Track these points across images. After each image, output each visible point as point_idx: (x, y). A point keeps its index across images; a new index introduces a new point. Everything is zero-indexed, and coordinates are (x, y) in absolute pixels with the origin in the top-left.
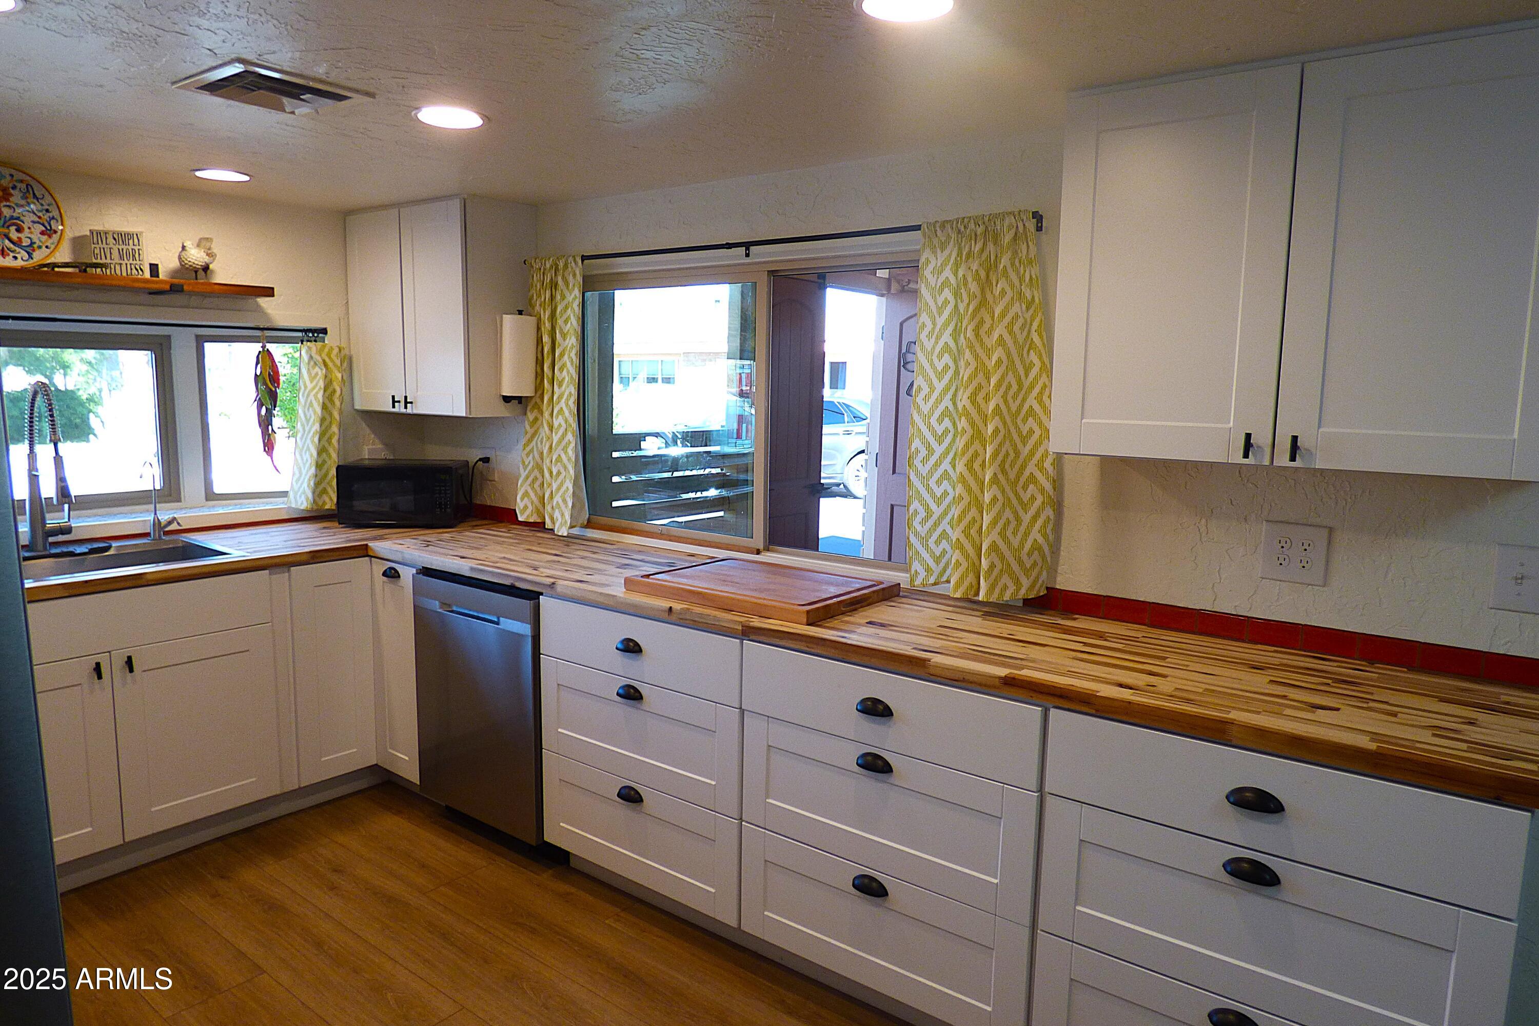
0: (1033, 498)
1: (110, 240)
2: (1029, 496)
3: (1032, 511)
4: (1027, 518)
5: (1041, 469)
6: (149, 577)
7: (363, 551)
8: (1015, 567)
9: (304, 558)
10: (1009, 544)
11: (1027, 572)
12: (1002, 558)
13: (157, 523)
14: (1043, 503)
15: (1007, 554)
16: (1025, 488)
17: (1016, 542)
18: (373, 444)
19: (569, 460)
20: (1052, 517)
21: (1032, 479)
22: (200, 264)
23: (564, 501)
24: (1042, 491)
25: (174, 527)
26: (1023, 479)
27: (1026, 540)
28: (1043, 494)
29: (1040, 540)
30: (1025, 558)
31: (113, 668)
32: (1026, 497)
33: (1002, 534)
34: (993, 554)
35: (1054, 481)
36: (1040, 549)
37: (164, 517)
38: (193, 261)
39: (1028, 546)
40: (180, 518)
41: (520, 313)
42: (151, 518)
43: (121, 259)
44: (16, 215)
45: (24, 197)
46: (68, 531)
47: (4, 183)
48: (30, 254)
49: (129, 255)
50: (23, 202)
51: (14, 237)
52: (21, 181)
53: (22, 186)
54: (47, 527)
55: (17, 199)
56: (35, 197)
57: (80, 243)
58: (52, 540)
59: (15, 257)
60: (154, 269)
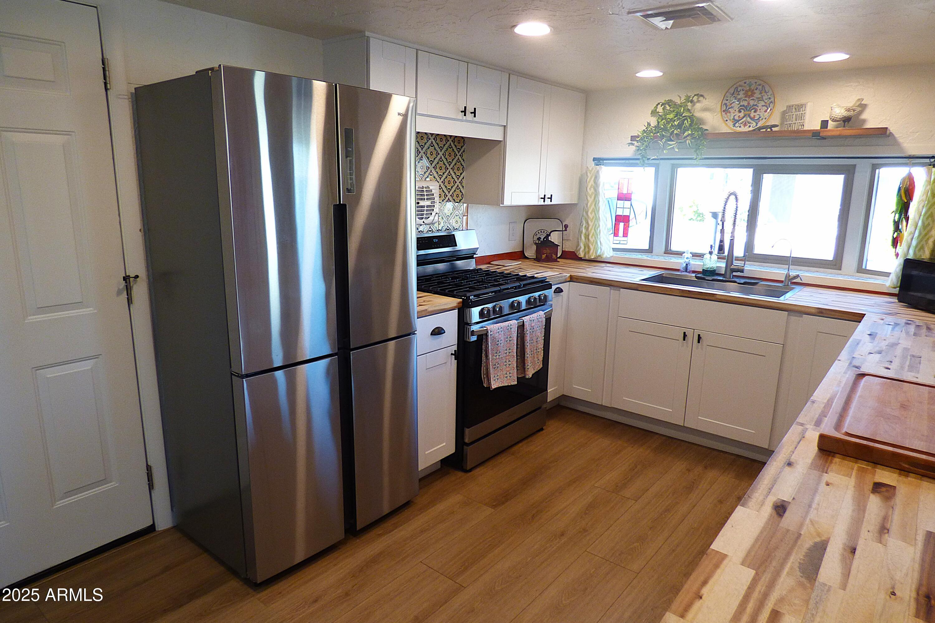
1: (794, 110)
7: (858, 318)
9: (813, 311)
13: (787, 276)
22: (839, 117)
25: (797, 280)
31: (693, 337)
37: (793, 273)
38: (834, 116)
42: (785, 272)
43: (796, 120)
44: (756, 103)
45: (761, 93)
46: (742, 271)
47: (752, 87)
48: (757, 123)
49: (802, 117)
50: (760, 96)
51: (752, 115)
52: (760, 85)
53: (760, 87)
54: (732, 267)
55: (757, 95)
56: (765, 92)
57: (784, 113)
58: (734, 274)
59: (750, 126)
60: (824, 124)
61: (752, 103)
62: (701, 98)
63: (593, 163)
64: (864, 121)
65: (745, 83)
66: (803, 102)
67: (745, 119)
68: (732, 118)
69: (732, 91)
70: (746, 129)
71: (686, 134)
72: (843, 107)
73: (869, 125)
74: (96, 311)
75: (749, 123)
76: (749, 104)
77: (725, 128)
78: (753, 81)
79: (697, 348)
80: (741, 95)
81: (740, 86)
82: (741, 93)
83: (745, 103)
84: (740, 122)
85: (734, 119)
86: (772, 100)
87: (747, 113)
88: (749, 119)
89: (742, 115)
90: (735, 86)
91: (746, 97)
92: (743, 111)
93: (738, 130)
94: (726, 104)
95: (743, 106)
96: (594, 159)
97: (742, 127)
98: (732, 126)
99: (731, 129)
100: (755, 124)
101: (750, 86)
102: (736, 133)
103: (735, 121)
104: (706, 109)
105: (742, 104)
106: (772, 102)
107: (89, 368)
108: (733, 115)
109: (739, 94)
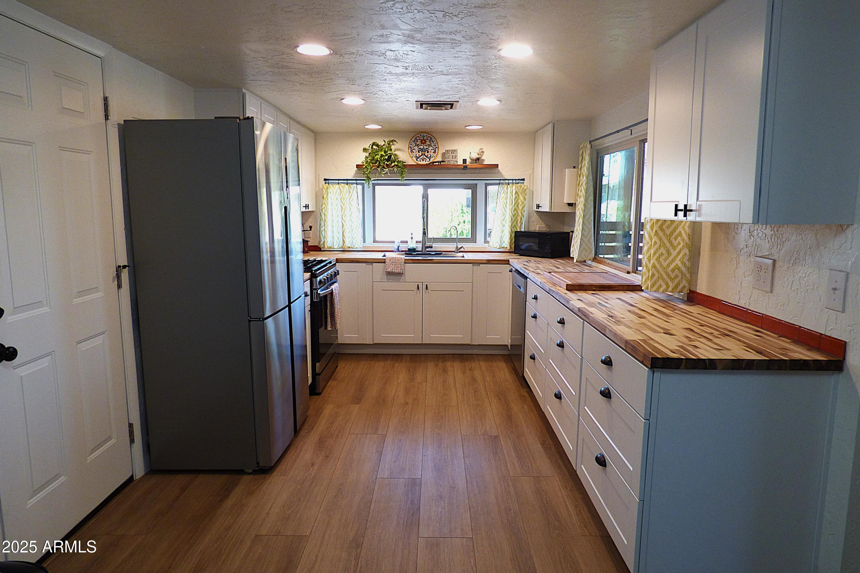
0: (679, 243)
1: (450, 152)
2: (677, 242)
3: (678, 250)
4: (674, 253)
5: (684, 229)
6: (435, 261)
7: (507, 262)
8: (665, 276)
9: (485, 262)
10: (661, 265)
11: (672, 280)
12: (658, 272)
13: (457, 248)
14: (683, 246)
15: (660, 270)
16: (676, 238)
17: (665, 264)
18: (541, 224)
19: (580, 230)
20: (688, 254)
21: (680, 234)
23: (577, 248)
24: (683, 240)
25: (462, 250)
26: (675, 234)
27: (672, 264)
28: (683, 241)
29: (680, 264)
30: (670, 273)
31: (422, 287)
32: (675, 243)
33: (658, 259)
34: (653, 269)
35: (689, 235)
36: (679, 269)
39: (672, 267)
40: (465, 247)
41: (574, 167)
43: (452, 158)
44: (427, 148)
45: (430, 142)
46: (432, 247)
47: (425, 138)
48: (430, 159)
49: (456, 157)
50: (429, 143)
51: (426, 154)
52: (429, 137)
53: (429, 138)
54: (426, 245)
55: (428, 143)
56: (432, 141)
57: (443, 154)
58: (427, 249)
59: (426, 161)
60: (465, 161)
61: (425, 147)
62: (394, 143)
63: (324, 182)
64: (483, 160)
65: (421, 135)
66: (455, 149)
67: (422, 156)
68: (415, 155)
69: (413, 139)
70: (424, 163)
71: (393, 164)
72: (475, 152)
73: (485, 163)
74: (103, 295)
75: (425, 159)
76: (424, 147)
77: (411, 162)
78: (425, 135)
79: (426, 293)
80: (419, 142)
81: (418, 137)
82: (419, 141)
83: (422, 147)
84: (420, 158)
85: (416, 156)
86: (437, 146)
87: (423, 153)
88: (424, 157)
89: (420, 154)
90: (415, 137)
91: (421, 143)
92: (420, 152)
93: (419, 163)
94: (411, 147)
95: (421, 149)
96: (325, 180)
97: (422, 161)
98: (416, 160)
99: (415, 162)
100: (428, 160)
101: (423, 137)
102: (418, 165)
103: (417, 158)
104: (399, 150)
105: (419, 147)
106: (436, 147)
107: (101, 342)
108: (415, 154)
109: (417, 142)
